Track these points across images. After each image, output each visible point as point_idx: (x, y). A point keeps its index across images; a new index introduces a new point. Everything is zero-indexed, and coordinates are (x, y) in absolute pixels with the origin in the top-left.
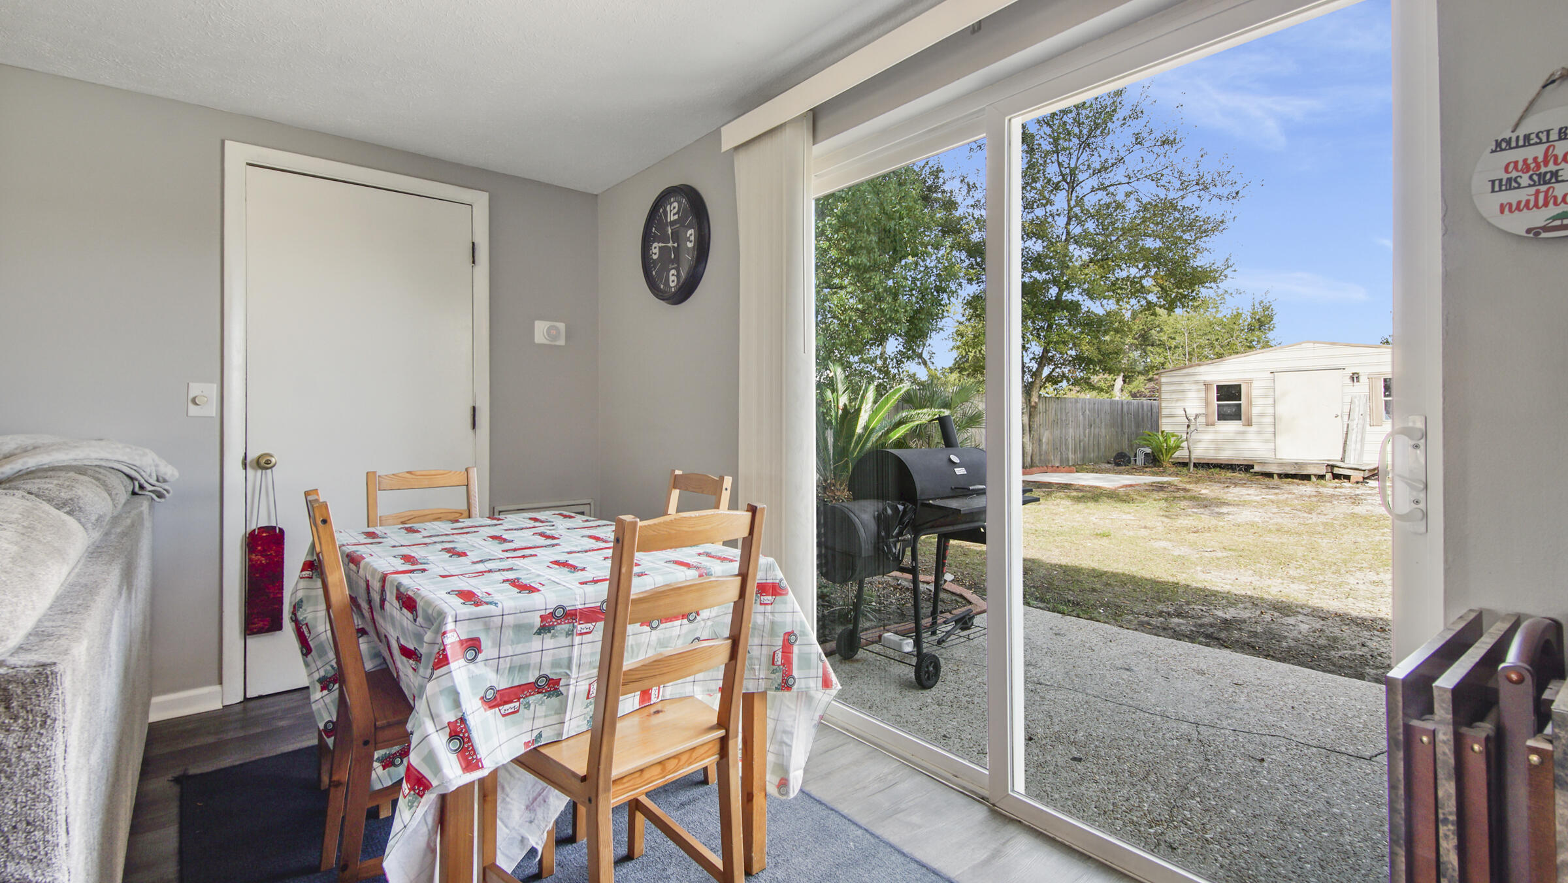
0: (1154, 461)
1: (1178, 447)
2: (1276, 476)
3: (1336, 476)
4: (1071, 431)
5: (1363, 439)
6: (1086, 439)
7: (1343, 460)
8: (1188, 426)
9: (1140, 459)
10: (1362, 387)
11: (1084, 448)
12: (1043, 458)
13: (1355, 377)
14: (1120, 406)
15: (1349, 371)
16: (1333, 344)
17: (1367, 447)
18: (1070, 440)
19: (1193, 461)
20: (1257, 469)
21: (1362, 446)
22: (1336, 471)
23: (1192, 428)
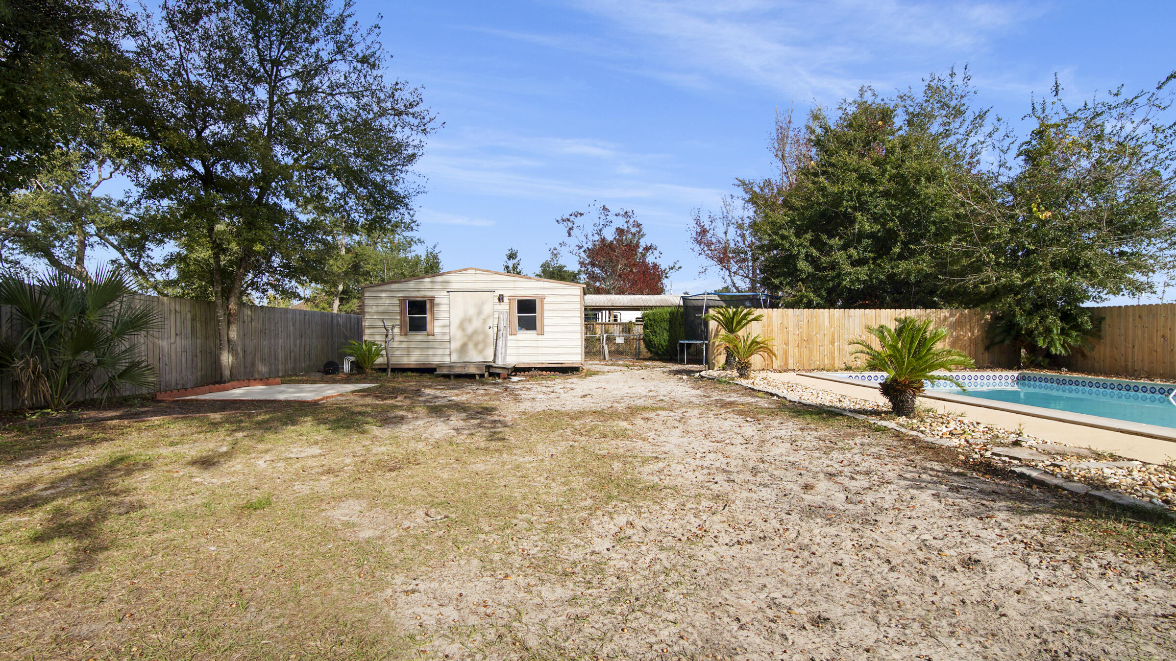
0: (360, 370)
1: (378, 355)
2: (452, 377)
3: (491, 375)
4: (281, 341)
5: (506, 345)
6: (297, 350)
7: (494, 361)
8: (387, 336)
9: (347, 367)
10: (504, 307)
11: (295, 358)
12: (248, 370)
13: (501, 298)
14: (330, 319)
15: (498, 293)
16: (488, 271)
17: (509, 351)
18: (279, 350)
19: (390, 366)
20: (438, 372)
21: (506, 351)
22: (491, 370)
23: (390, 337)
